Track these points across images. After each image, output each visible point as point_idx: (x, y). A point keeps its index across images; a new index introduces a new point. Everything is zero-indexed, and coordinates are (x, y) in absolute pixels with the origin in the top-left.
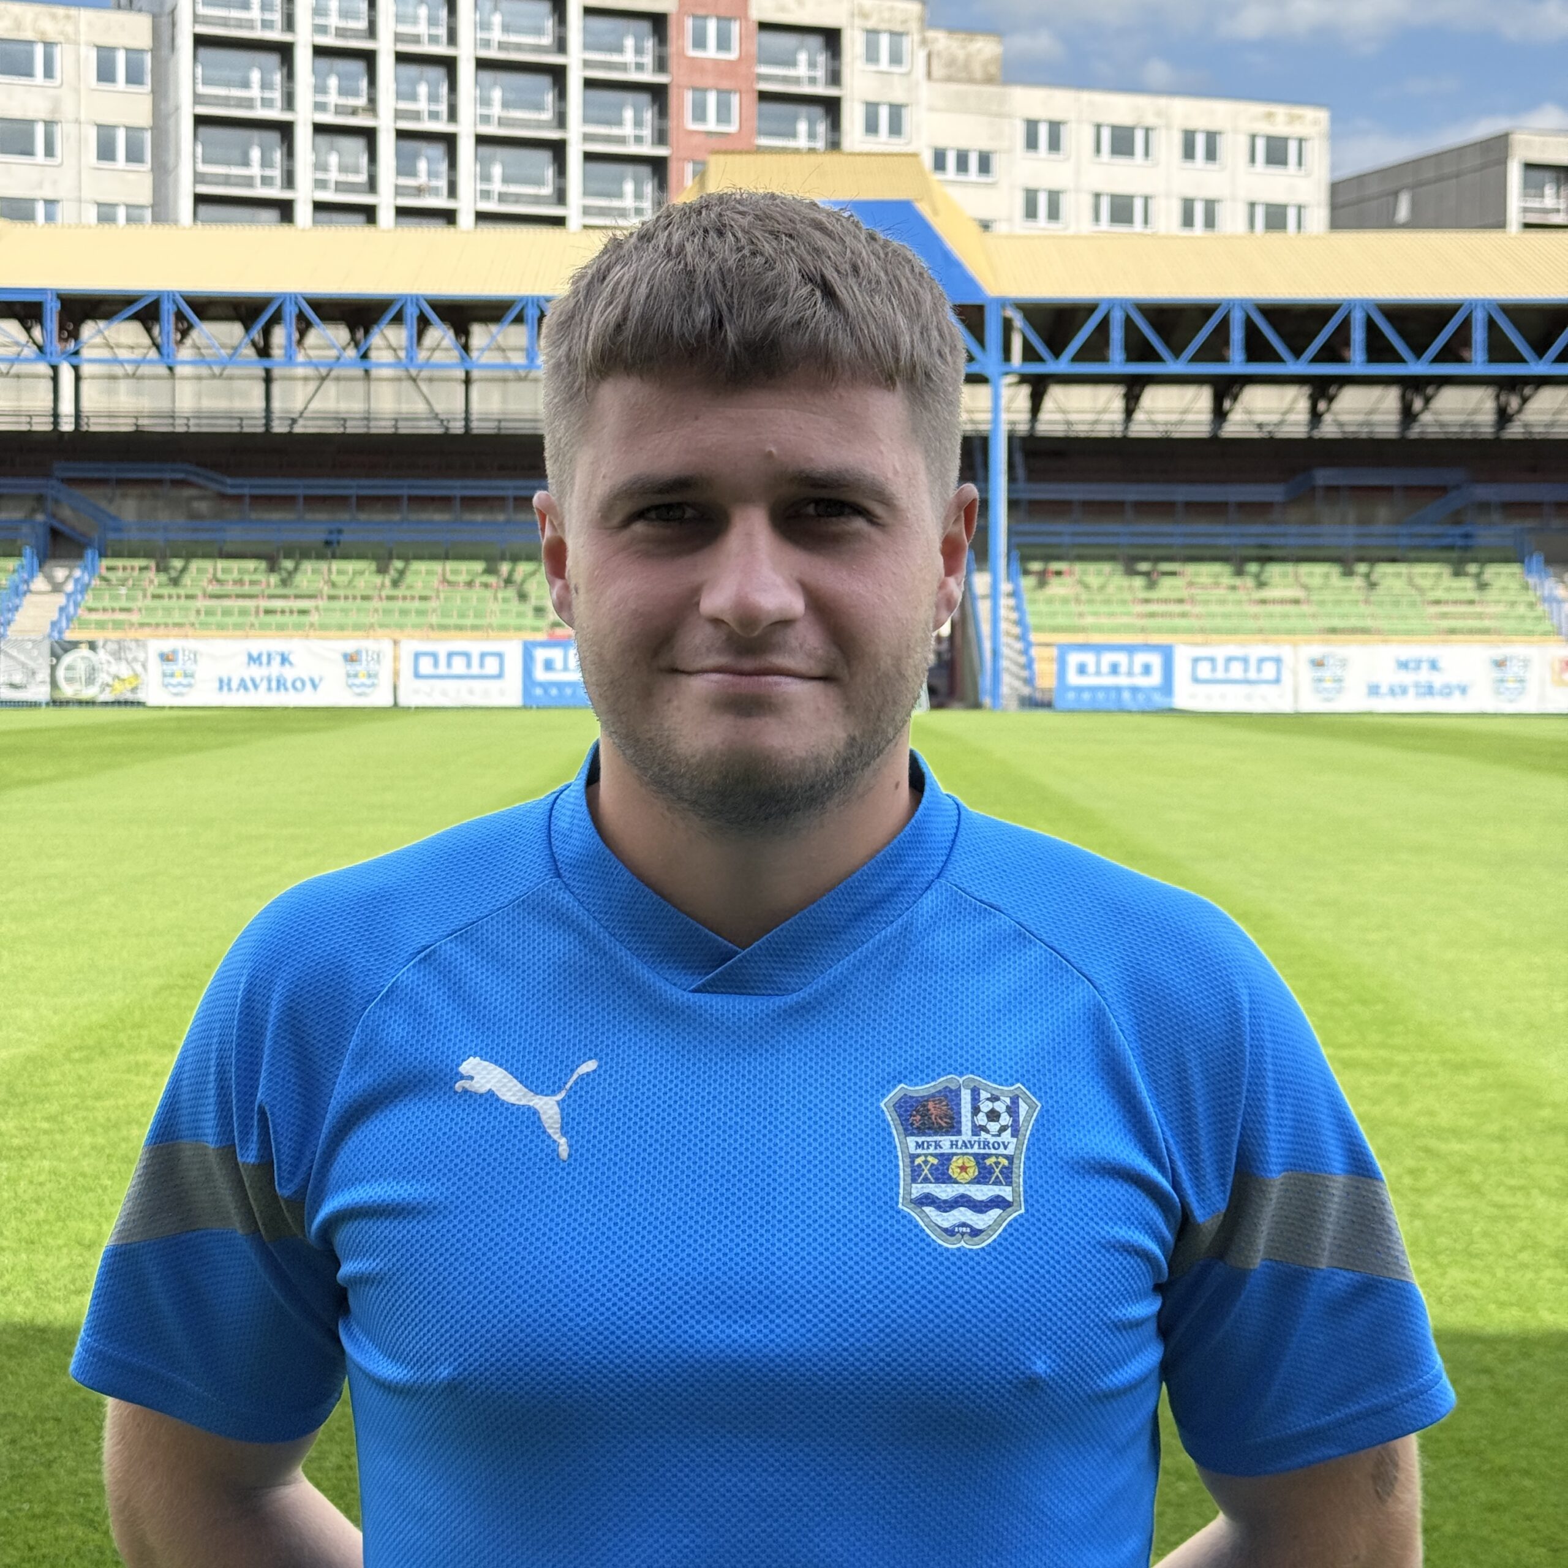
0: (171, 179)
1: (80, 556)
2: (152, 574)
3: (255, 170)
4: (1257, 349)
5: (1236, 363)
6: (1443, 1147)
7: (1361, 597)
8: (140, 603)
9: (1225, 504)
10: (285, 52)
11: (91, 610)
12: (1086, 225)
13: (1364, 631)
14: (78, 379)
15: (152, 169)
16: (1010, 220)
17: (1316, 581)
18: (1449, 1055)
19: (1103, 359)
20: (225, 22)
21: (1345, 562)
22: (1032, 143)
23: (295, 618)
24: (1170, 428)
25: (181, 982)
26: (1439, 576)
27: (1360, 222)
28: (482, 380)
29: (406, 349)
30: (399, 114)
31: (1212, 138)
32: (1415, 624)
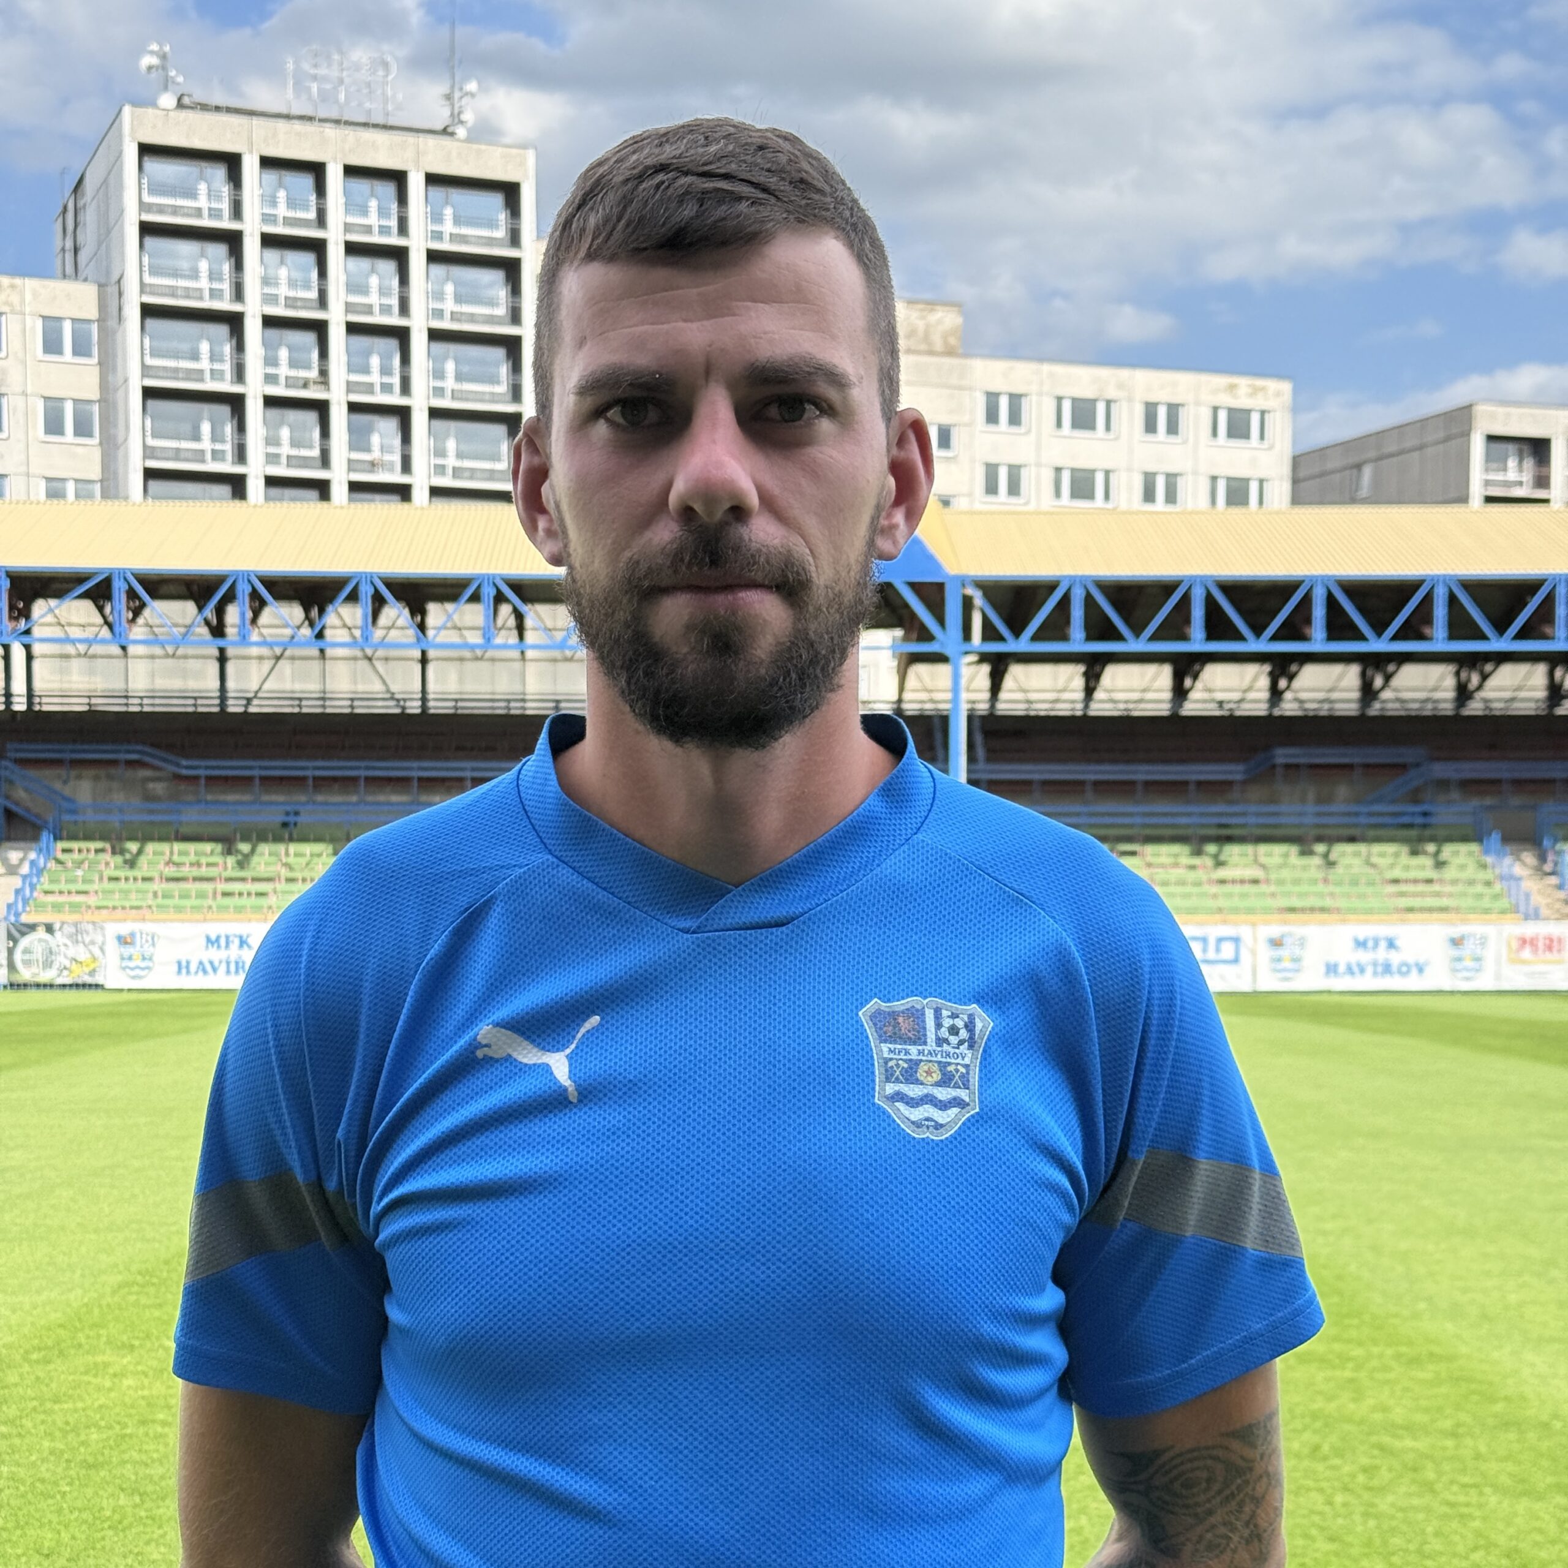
0: (121, 453)
1: (36, 838)
2: (107, 857)
3: (206, 444)
4: (1217, 626)
5: (1197, 641)
6: (1398, 1444)
7: (1320, 875)
8: (96, 886)
9: (1186, 783)
10: (234, 322)
11: (46, 892)
12: (1047, 500)
13: (1323, 910)
14: (30, 658)
15: (101, 444)
16: (970, 495)
17: (1276, 860)
18: (1403, 1349)
19: (1064, 638)
20: (172, 292)
21: (1303, 841)
22: (992, 417)
23: (254, 901)
24: (1131, 706)
25: (139, 1278)
26: (1397, 855)
27: (1321, 500)
28: (438, 659)
29: (361, 628)
30: (350, 387)
31: (1173, 410)
32: (1373, 903)
